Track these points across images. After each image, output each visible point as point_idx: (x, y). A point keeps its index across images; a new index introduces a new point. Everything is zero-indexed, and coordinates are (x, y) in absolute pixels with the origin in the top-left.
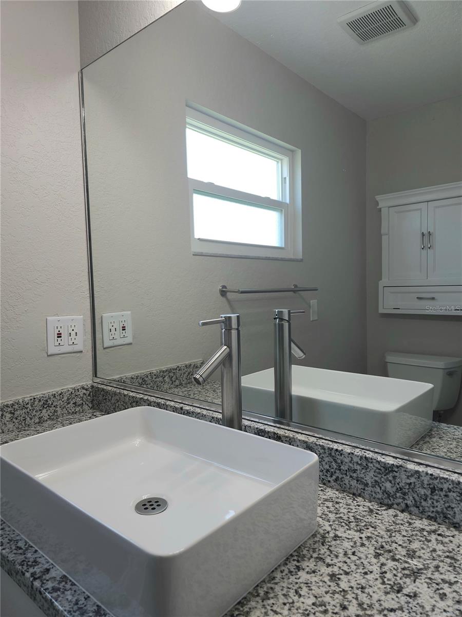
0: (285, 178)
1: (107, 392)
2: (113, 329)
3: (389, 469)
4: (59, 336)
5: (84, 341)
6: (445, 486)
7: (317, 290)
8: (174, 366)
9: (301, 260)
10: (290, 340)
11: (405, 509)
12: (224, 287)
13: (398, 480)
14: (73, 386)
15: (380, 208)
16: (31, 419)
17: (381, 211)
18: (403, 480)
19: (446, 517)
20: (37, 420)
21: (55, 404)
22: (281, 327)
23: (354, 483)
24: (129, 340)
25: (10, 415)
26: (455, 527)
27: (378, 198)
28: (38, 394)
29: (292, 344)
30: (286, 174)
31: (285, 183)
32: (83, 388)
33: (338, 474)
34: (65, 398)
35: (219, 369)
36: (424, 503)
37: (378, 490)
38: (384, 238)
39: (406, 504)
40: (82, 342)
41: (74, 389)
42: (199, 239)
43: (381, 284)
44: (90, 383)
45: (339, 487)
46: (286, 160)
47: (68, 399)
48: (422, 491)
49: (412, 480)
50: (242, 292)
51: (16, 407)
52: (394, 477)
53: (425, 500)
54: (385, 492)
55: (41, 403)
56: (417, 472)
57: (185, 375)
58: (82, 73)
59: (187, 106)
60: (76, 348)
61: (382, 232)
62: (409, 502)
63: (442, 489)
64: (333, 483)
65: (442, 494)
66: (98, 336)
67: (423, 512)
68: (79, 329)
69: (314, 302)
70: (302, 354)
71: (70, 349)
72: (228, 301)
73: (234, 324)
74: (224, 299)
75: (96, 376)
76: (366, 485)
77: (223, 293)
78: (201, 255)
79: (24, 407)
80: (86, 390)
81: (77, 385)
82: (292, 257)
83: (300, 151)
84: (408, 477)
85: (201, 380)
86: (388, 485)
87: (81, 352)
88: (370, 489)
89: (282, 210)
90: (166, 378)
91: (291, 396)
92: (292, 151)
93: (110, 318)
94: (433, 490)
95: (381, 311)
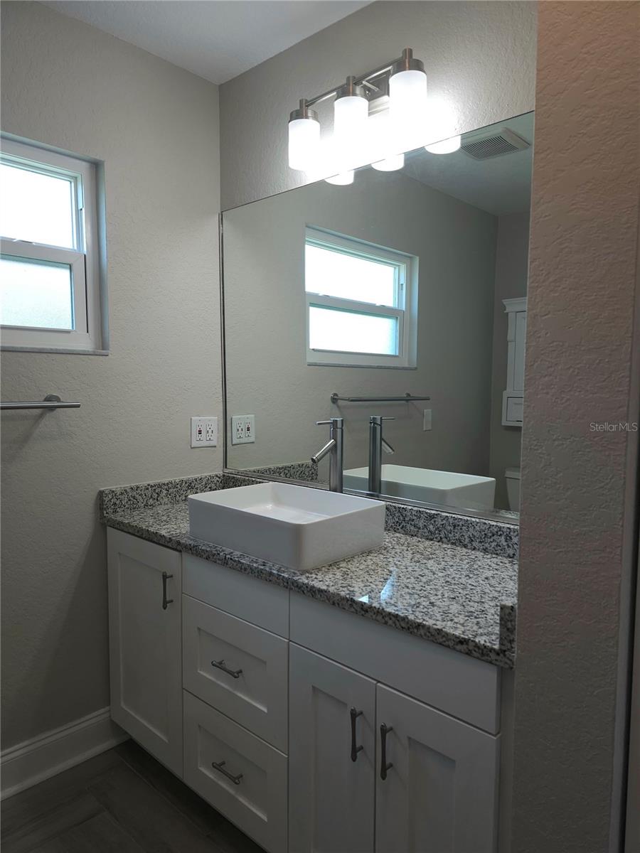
0: (402, 285)
1: (237, 479)
2: (240, 429)
3: (432, 517)
4: (200, 432)
5: (218, 438)
6: (461, 523)
7: (429, 399)
8: (289, 464)
9: (416, 369)
10: (382, 439)
11: (440, 540)
12: (335, 395)
13: (437, 523)
14: (209, 474)
15: (507, 313)
16: (180, 496)
17: (507, 316)
18: (439, 522)
19: (461, 542)
20: (184, 498)
21: (196, 486)
22: (374, 430)
23: (412, 528)
24: (252, 439)
25: (166, 492)
26: (465, 547)
27: (505, 302)
28: (185, 478)
29: (383, 443)
30: (403, 281)
31: (402, 289)
32: (217, 476)
33: (404, 524)
34: (204, 483)
35: (328, 455)
36: (450, 535)
37: (426, 530)
38: (511, 346)
39: (441, 537)
40: (216, 439)
41: (210, 476)
42: (313, 349)
43: (505, 394)
44: (221, 473)
45: (403, 532)
46: (403, 267)
47: (206, 484)
48: (449, 528)
49: (444, 522)
50: (352, 401)
51: (170, 485)
52: (435, 521)
53: (450, 533)
54: (430, 531)
55: (187, 485)
56: (447, 516)
57: (298, 473)
58: (222, 215)
59: (307, 226)
60: (212, 443)
61: (509, 338)
62: (442, 536)
63: (459, 525)
64: (400, 530)
65: (459, 528)
66: (229, 434)
67: (449, 541)
68: (214, 428)
69: (428, 412)
70: (391, 451)
71: (207, 444)
72: (338, 407)
73: (339, 425)
74: (335, 406)
75: (226, 467)
76: (420, 528)
77: (335, 400)
78: (315, 365)
79: (175, 487)
80: (219, 478)
81: (213, 474)
82: (406, 365)
83: (418, 257)
84: (442, 520)
85: (316, 460)
86: (431, 526)
87: (215, 447)
88: (421, 530)
89: (397, 318)
90: (282, 474)
91: (380, 481)
92: (410, 257)
93: (237, 419)
94: (455, 526)
95: (504, 423)
